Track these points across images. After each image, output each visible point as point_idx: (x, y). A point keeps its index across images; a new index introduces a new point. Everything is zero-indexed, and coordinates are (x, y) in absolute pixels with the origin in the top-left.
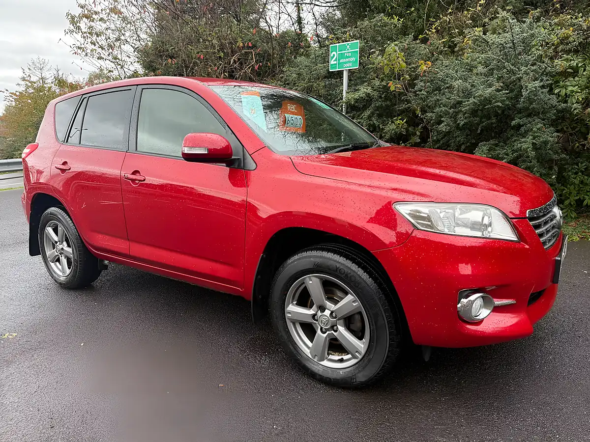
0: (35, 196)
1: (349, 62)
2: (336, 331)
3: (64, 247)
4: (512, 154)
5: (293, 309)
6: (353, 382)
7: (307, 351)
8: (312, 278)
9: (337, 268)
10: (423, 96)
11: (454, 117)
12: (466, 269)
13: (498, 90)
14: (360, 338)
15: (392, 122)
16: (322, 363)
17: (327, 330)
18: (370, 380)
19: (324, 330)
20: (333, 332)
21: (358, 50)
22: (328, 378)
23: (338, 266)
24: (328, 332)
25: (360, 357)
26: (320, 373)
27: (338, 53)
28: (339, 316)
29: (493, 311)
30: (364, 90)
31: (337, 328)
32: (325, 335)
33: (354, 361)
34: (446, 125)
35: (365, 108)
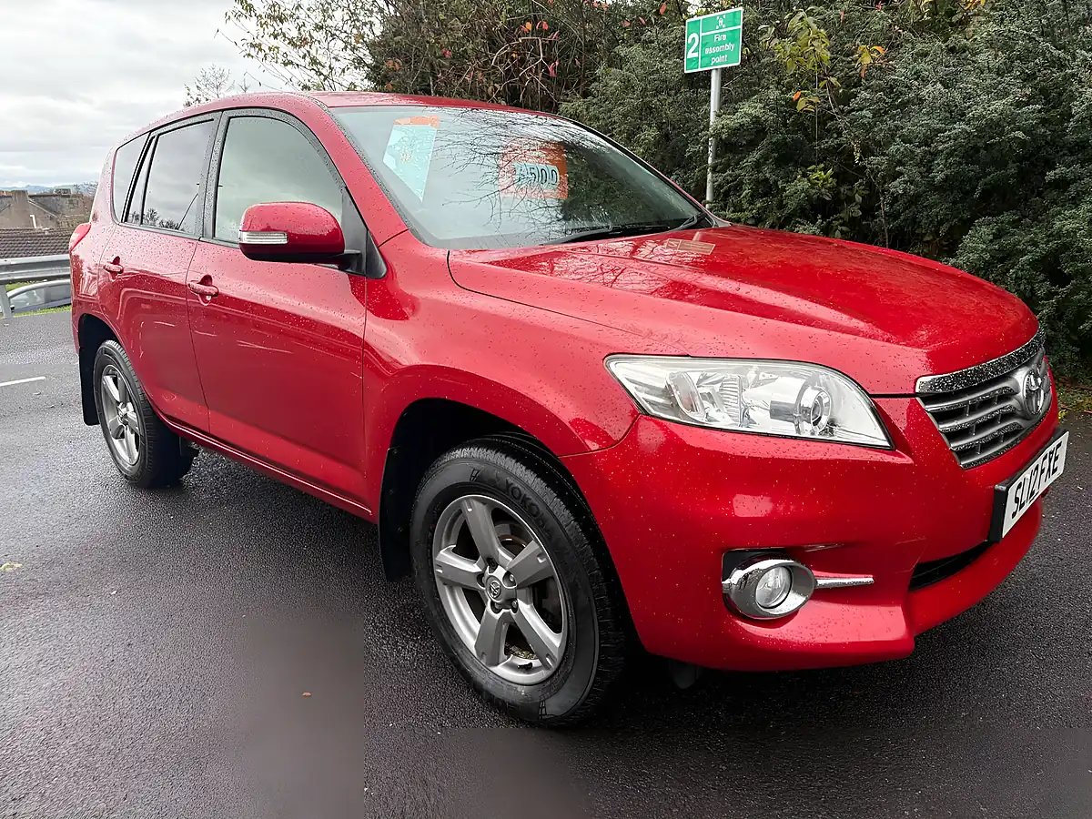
0: (83, 320)
1: (722, 53)
2: (515, 610)
3: (128, 413)
4: (1048, 242)
5: (447, 558)
6: (541, 715)
7: (471, 642)
8: (471, 501)
9: (508, 485)
10: (865, 121)
11: (926, 164)
12: (750, 506)
13: (1019, 105)
14: (555, 628)
15: (804, 175)
16: (493, 669)
17: (501, 606)
18: (571, 713)
19: (496, 606)
20: (510, 610)
21: (741, 27)
23: (510, 481)
24: (503, 611)
25: (553, 667)
26: (489, 687)
27: (701, 34)
28: (521, 581)
29: (812, 598)
30: (750, 109)
31: (517, 604)
32: (497, 616)
33: (543, 674)
34: (905, 182)
35: (752, 145)
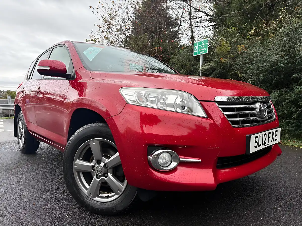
1: (203, 50)
2: (106, 177)
3: (23, 132)
5: (79, 162)
6: (113, 211)
7: (86, 191)
8: (94, 141)
14: (122, 181)
16: (95, 199)
17: (100, 176)
18: (125, 209)
19: (98, 176)
20: (104, 177)
22: (97, 208)
24: (101, 178)
25: (121, 194)
27: (198, 46)
28: (109, 167)
29: (179, 164)
31: (108, 175)
32: (99, 180)
33: (116, 197)
